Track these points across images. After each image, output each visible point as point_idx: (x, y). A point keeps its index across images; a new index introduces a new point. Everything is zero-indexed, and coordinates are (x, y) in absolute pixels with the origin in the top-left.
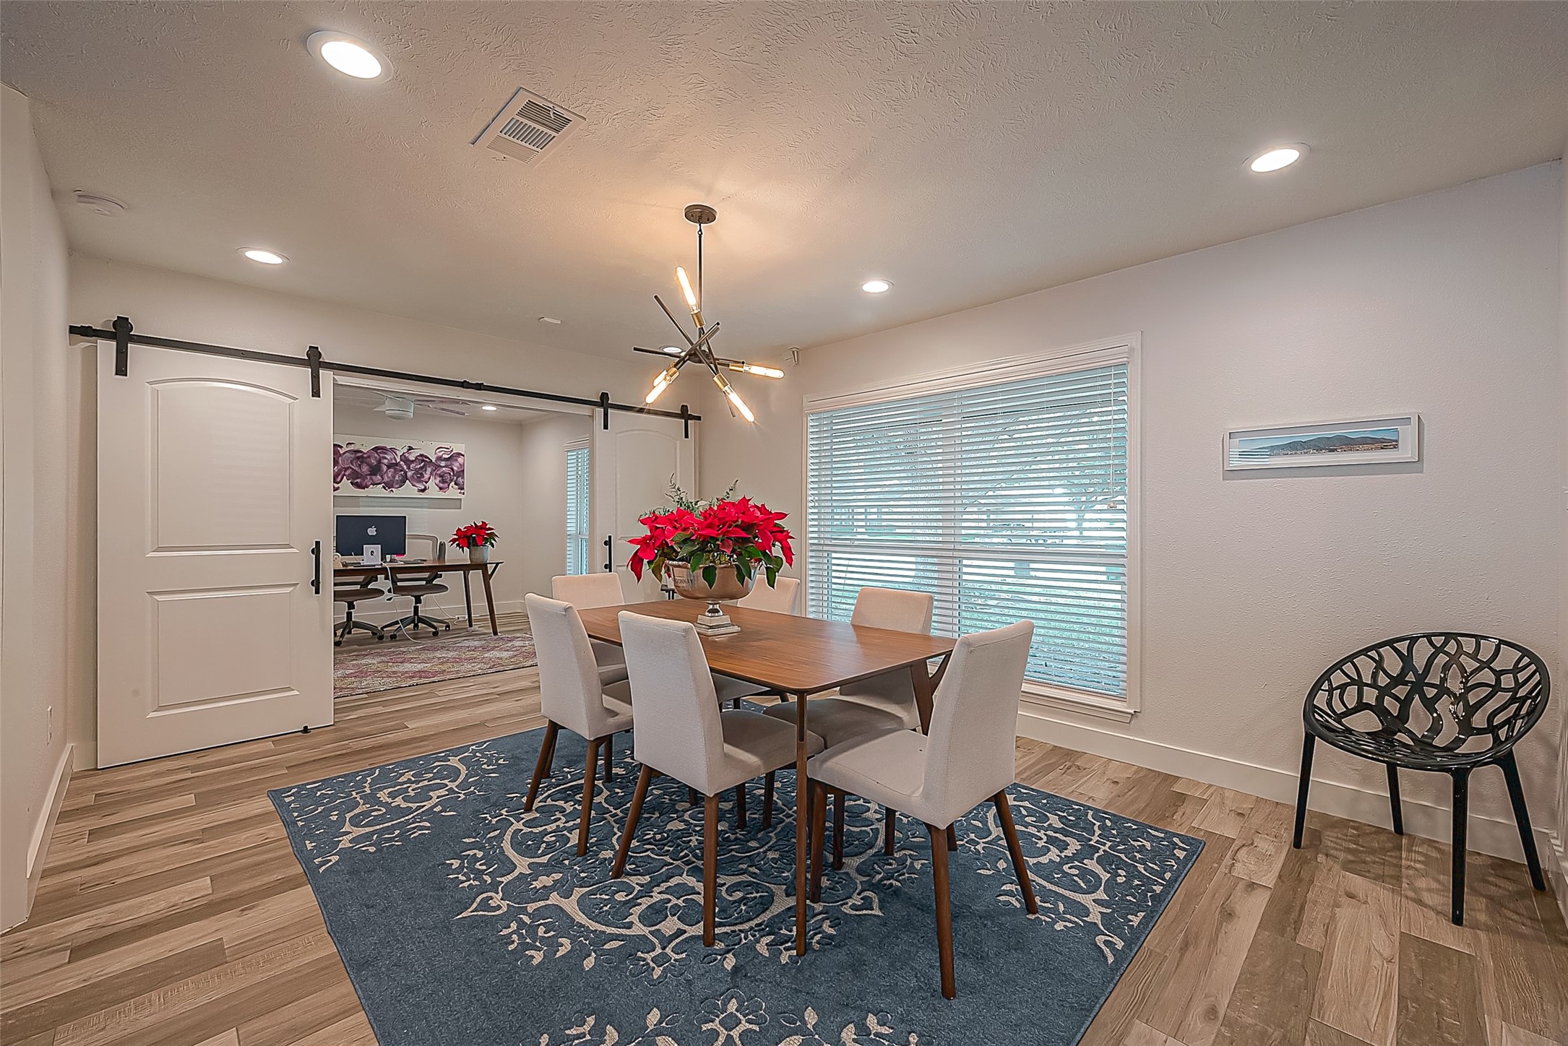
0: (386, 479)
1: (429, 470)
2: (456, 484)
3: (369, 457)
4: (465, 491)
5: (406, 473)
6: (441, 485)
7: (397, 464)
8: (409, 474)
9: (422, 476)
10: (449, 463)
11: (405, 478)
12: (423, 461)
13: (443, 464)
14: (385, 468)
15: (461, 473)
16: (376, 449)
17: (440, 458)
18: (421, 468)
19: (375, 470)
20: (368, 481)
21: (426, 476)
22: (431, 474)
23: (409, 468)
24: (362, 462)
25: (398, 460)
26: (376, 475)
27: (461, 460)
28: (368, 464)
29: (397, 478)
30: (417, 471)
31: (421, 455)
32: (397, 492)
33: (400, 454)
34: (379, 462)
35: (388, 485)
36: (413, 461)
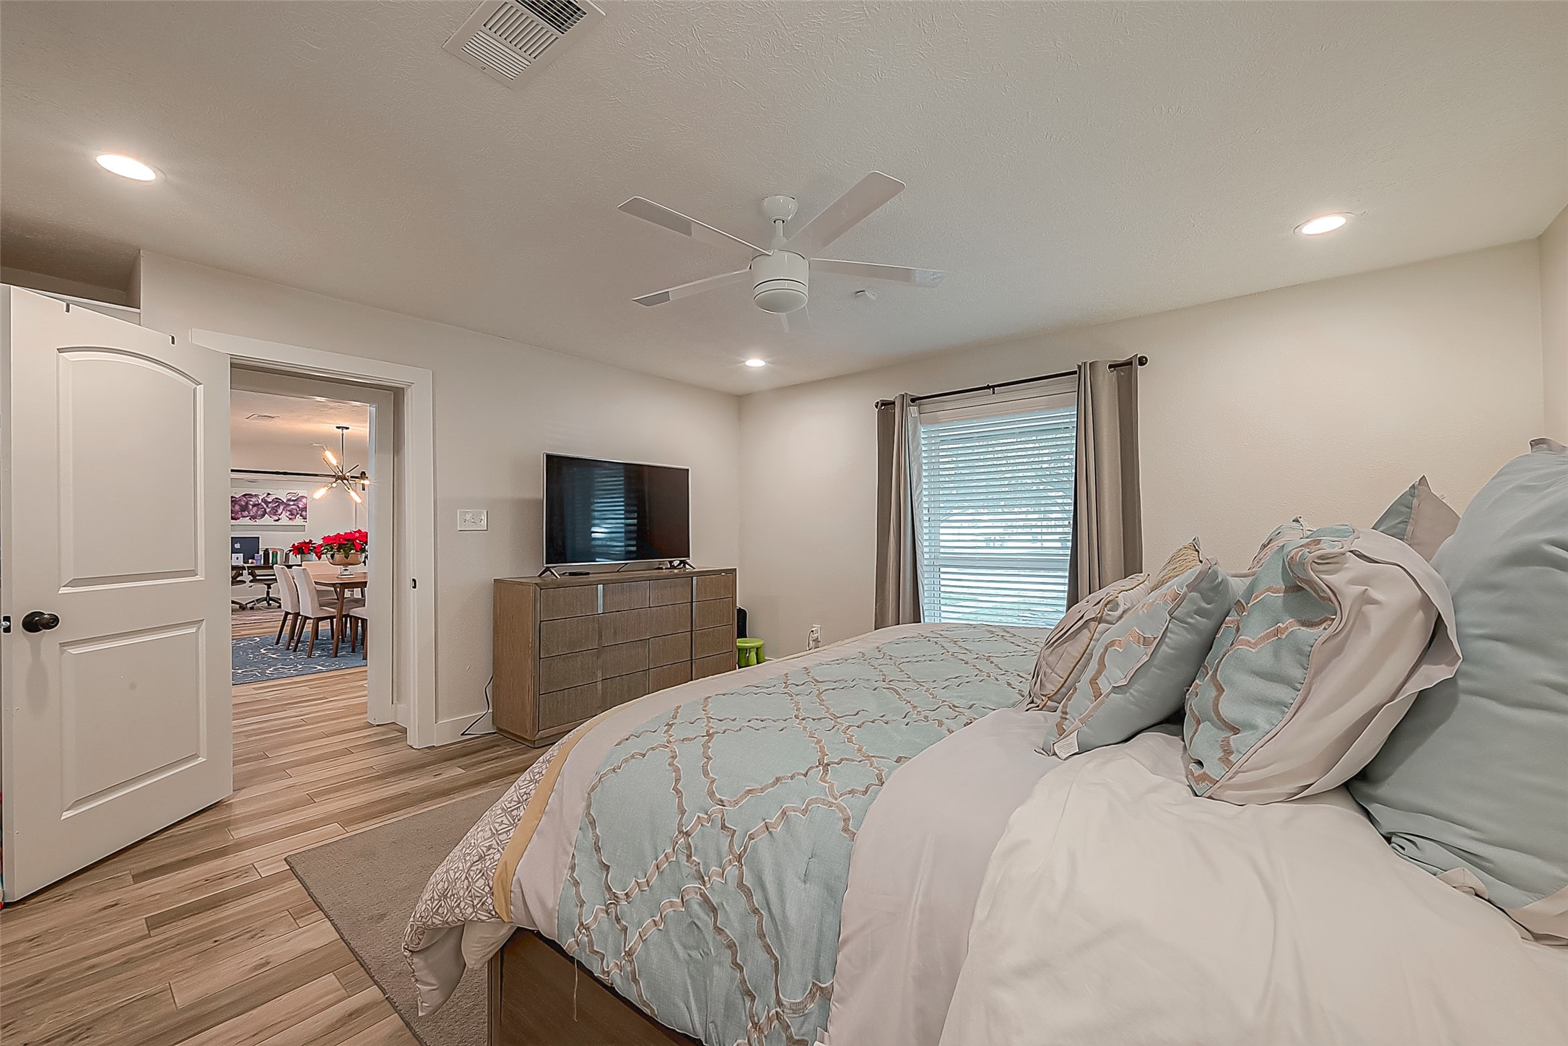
0: (252, 514)
1: (282, 507)
2: (301, 516)
3: (240, 500)
4: (307, 520)
5: (265, 510)
6: (290, 517)
7: (259, 504)
8: (268, 510)
9: (277, 511)
10: (296, 502)
11: (265, 512)
12: (277, 502)
13: (292, 503)
14: (251, 507)
15: (305, 509)
16: (244, 495)
17: (289, 500)
18: (276, 506)
19: (244, 508)
20: (239, 515)
21: (280, 512)
22: (283, 510)
23: (267, 506)
24: (235, 504)
25: (260, 502)
26: (244, 511)
27: (304, 500)
28: (239, 505)
29: (259, 513)
30: (273, 508)
31: (276, 498)
32: (259, 522)
33: (261, 498)
34: (247, 503)
35: (253, 518)
36: (270, 502)
